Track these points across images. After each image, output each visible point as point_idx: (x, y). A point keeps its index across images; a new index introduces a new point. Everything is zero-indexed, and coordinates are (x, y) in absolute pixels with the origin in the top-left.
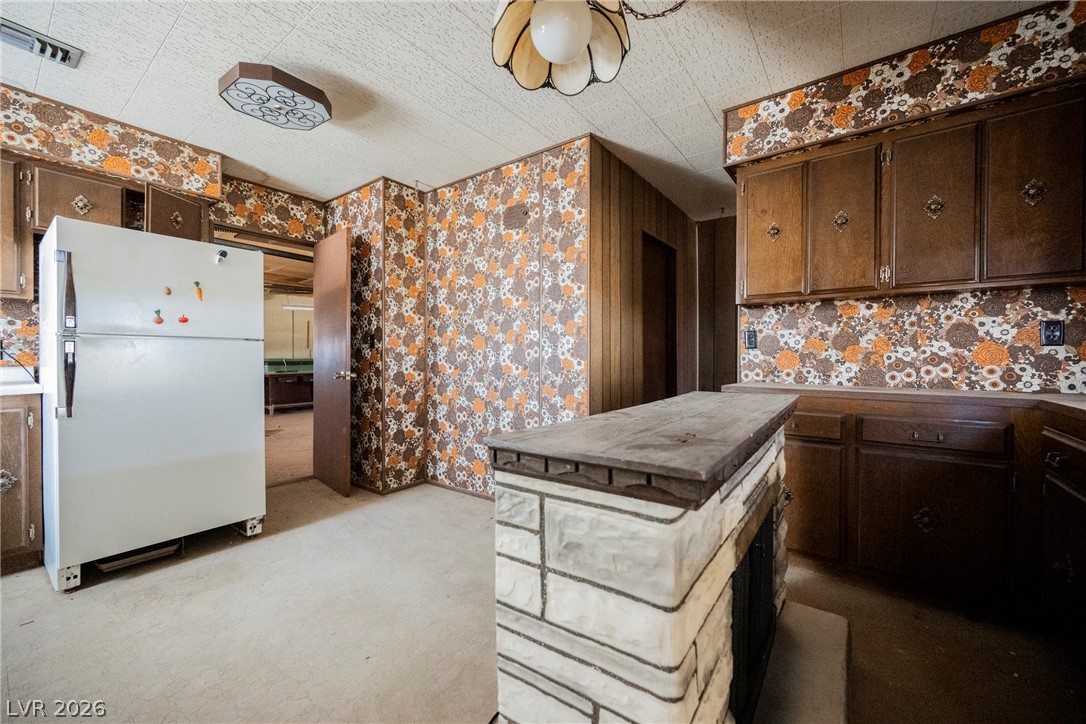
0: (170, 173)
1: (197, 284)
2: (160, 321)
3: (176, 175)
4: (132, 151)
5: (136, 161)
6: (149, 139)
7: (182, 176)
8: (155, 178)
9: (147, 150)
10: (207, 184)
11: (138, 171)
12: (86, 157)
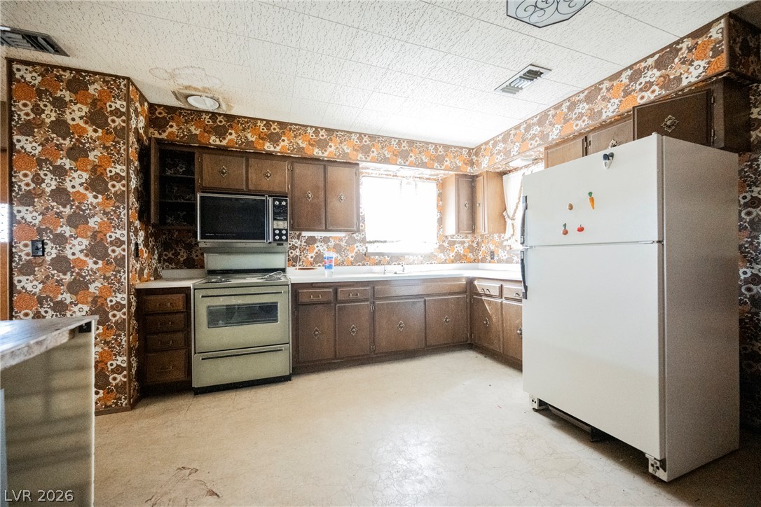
0: (669, 79)
1: (590, 194)
2: (566, 233)
3: (674, 78)
4: (638, 83)
5: (641, 90)
6: (651, 61)
7: (681, 74)
8: (657, 93)
9: (650, 73)
10: (709, 63)
11: (642, 98)
12: (610, 110)
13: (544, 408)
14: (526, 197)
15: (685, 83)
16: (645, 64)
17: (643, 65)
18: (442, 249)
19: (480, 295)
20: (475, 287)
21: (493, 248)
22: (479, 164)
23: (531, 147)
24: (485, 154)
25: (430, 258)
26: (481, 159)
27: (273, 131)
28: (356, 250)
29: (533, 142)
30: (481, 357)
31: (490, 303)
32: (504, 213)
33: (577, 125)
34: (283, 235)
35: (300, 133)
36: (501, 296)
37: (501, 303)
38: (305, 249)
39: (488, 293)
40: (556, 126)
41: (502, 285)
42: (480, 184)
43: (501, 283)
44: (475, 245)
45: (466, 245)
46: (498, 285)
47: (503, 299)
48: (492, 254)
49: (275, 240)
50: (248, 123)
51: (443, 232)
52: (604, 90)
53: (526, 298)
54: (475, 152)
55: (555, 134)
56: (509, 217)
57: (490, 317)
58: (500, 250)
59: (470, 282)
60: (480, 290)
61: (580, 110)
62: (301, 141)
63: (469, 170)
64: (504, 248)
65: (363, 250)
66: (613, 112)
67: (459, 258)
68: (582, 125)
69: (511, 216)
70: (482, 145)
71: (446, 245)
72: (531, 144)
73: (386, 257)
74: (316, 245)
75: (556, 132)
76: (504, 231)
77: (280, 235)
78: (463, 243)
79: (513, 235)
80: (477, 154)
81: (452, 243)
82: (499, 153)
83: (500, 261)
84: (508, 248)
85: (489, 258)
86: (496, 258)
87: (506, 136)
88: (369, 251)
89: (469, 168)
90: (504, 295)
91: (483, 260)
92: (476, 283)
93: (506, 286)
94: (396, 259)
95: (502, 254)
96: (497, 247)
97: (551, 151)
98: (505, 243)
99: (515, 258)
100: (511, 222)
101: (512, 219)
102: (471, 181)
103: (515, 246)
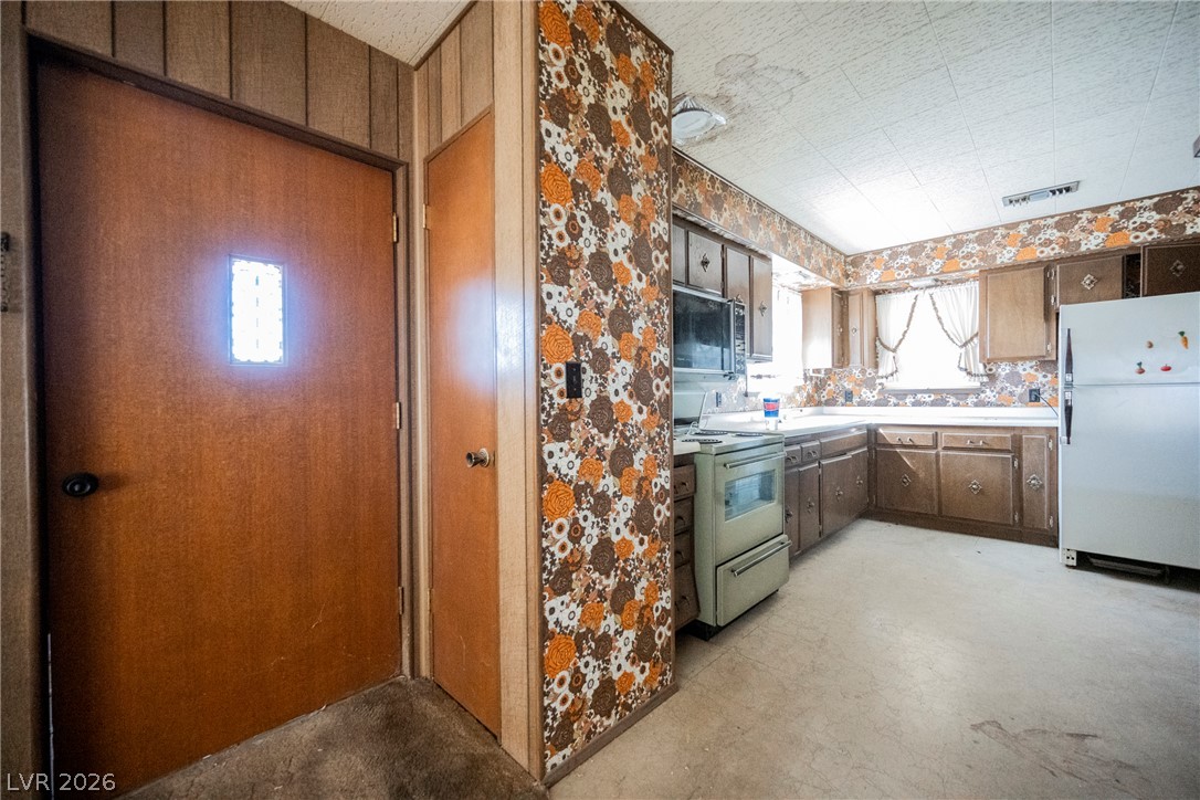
0: (1171, 225)
1: (1182, 334)
2: (1142, 372)
3: (1177, 225)
4: (1131, 221)
5: (1135, 229)
6: (1148, 203)
7: (1185, 222)
8: (1155, 236)
9: (1146, 214)
11: (1137, 237)
12: (1092, 243)
15: (1189, 232)
16: (1141, 205)
17: (1138, 204)
18: (800, 388)
19: (892, 446)
20: (876, 434)
21: (849, 386)
22: (857, 277)
23: (964, 268)
24: (873, 266)
25: (792, 400)
26: (863, 271)
29: (967, 262)
31: (911, 457)
32: (878, 343)
33: (1042, 252)
37: (937, 456)
39: (910, 443)
40: (1008, 248)
41: (936, 433)
42: (854, 303)
43: (934, 431)
46: (930, 433)
47: (940, 449)
48: (849, 396)
52: (1084, 220)
54: (856, 260)
55: (1006, 256)
56: (886, 347)
57: (913, 474)
58: (864, 390)
59: (870, 431)
60: (892, 441)
61: (1047, 237)
63: (845, 285)
64: (872, 387)
66: (1096, 246)
67: (810, 400)
68: (1051, 252)
69: (892, 346)
70: (867, 253)
72: (963, 265)
75: (1009, 257)
76: (876, 366)
79: (895, 372)
80: (856, 264)
82: (903, 267)
83: (862, 404)
84: (880, 387)
85: (841, 400)
86: (856, 399)
87: (916, 249)
89: (845, 281)
90: (942, 443)
91: (831, 403)
92: (881, 431)
93: (944, 434)
95: (866, 394)
96: (859, 385)
97: (992, 275)
98: (878, 381)
99: (893, 400)
100: (891, 354)
101: (894, 351)
102: (842, 297)
103: (891, 384)
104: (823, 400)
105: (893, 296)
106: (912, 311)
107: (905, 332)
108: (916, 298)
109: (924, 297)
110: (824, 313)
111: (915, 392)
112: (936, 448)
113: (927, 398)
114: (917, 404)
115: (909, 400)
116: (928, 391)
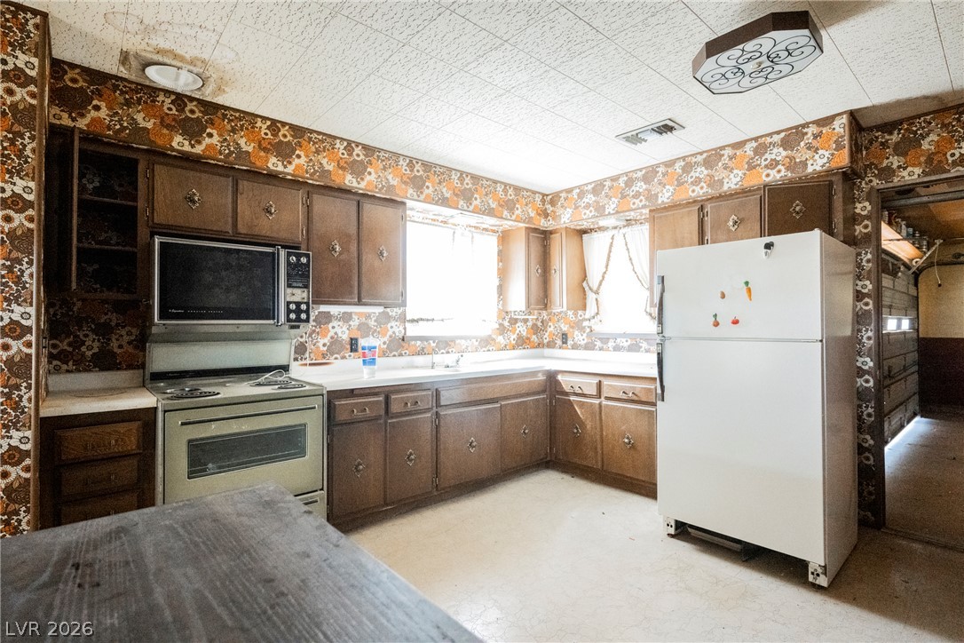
0: (795, 162)
1: (747, 283)
2: (716, 324)
3: (800, 162)
4: (763, 158)
5: (766, 166)
6: (776, 138)
7: (807, 159)
8: (782, 174)
9: (775, 151)
10: (832, 155)
11: (768, 175)
12: (732, 182)
13: (683, 531)
14: (663, 277)
15: (810, 169)
16: (771, 140)
17: (769, 140)
18: (502, 330)
19: (567, 394)
20: (558, 383)
21: (565, 328)
22: (555, 217)
23: (634, 207)
24: (566, 205)
25: (486, 342)
26: (559, 210)
27: (282, 139)
28: (390, 333)
29: (637, 201)
30: (567, 477)
31: (582, 405)
32: (585, 284)
33: (693, 191)
34: (302, 311)
35: (324, 147)
36: (599, 395)
37: (600, 405)
38: (314, 331)
39: (580, 392)
40: (667, 187)
41: (600, 381)
42: (556, 242)
43: (599, 378)
44: (539, 324)
45: (530, 324)
46: (595, 381)
47: (603, 399)
48: (565, 338)
49: (289, 320)
50: (241, 120)
51: (503, 305)
52: (726, 156)
53: (663, 400)
54: (555, 198)
55: (665, 196)
56: (590, 289)
57: (582, 424)
58: (577, 332)
59: (552, 377)
60: (567, 388)
61: (697, 175)
62: (326, 160)
63: (544, 224)
64: (582, 329)
65: (400, 332)
66: (736, 185)
67: (522, 342)
68: (700, 191)
69: (595, 288)
70: (561, 192)
71: (506, 323)
72: (634, 204)
73: (431, 342)
74: (330, 325)
75: (667, 195)
76: (584, 308)
77: (298, 311)
78: (526, 321)
79: (597, 314)
80: (553, 203)
81: (514, 322)
82: (587, 206)
83: (575, 347)
84: (588, 330)
85: (559, 342)
86: (570, 342)
87: (598, 187)
88: (408, 334)
89: (543, 221)
90: (604, 394)
91: (551, 345)
92: (560, 377)
93: (606, 382)
94: (445, 344)
95: (579, 337)
96: (572, 327)
97: (659, 215)
98: (586, 324)
99: (598, 344)
100: (594, 296)
101: (597, 293)
102: (543, 238)
103: (598, 328)
104: (545, 341)
105: (594, 235)
106: (610, 252)
107: (605, 273)
108: (613, 238)
109: (619, 235)
110: (520, 254)
111: (615, 337)
112: (600, 398)
113: (625, 343)
114: (617, 348)
115: (611, 344)
116: (624, 335)
